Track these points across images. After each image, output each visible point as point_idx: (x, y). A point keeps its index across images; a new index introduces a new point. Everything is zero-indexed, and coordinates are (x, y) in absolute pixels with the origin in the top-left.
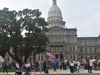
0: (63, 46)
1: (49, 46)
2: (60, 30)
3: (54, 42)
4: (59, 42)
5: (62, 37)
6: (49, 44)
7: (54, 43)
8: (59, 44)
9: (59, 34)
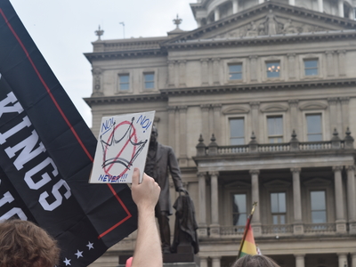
0: (338, 176)
1: (208, 178)
2: (305, 33)
3: (253, 144)
4: (294, 141)
5: (331, 101)
6: (208, 159)
7: (254, 149)
8: (295, 164)
9: (300, 75)
